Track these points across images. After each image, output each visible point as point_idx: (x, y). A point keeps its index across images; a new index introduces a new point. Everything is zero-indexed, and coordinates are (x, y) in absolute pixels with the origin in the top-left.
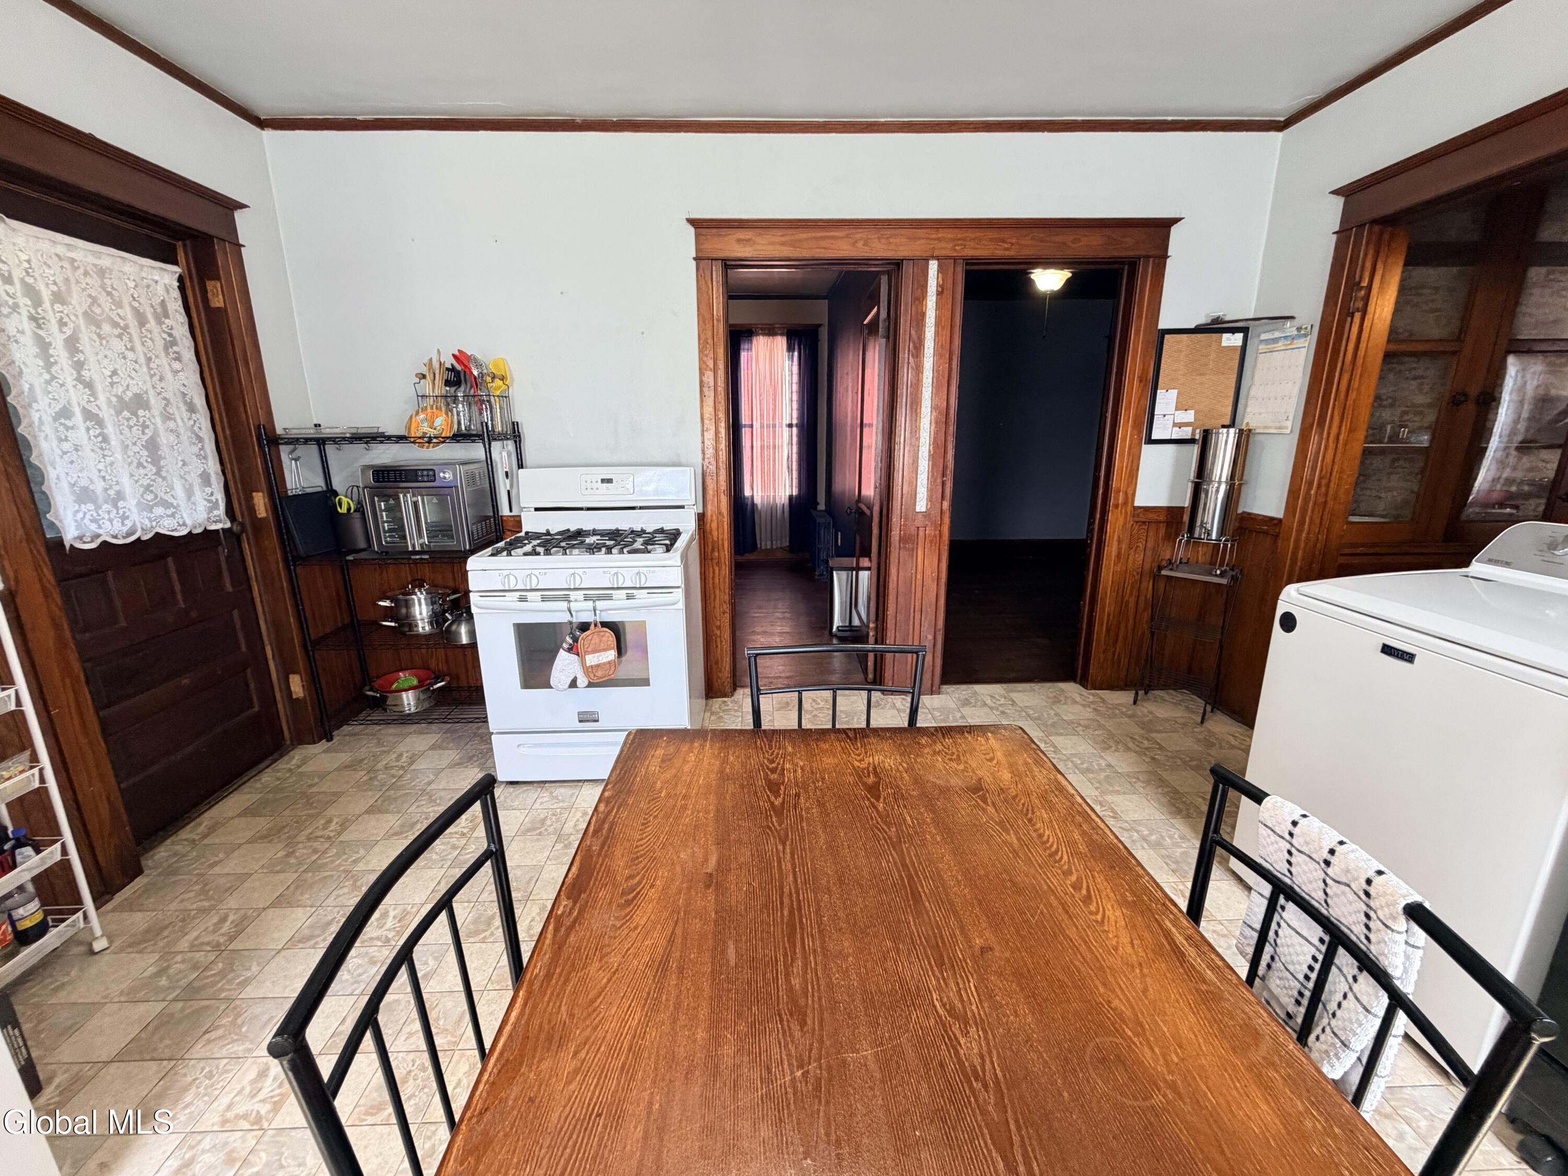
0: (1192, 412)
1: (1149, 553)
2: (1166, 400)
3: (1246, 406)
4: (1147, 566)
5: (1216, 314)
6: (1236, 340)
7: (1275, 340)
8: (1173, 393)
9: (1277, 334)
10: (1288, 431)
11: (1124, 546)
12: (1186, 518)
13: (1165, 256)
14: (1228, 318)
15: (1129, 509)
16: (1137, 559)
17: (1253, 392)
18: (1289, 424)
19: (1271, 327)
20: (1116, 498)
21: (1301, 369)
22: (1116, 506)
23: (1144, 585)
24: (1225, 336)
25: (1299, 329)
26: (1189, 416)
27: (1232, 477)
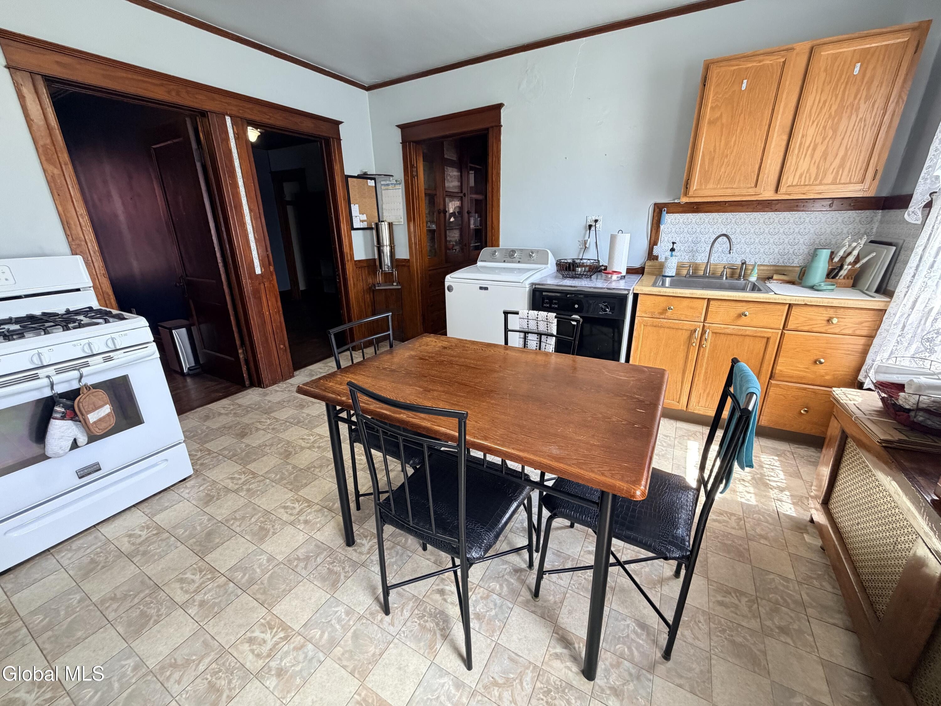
0: (365, 215)
1: (364, 282)
2: (355, 209)
3: (383, 213)
4: (365, 288)
5: (365, 171)
6: (371, 183)
7: (388, 185)
8: (357, 206)
9: (388, 182)
10: (403, 223)
11: (355, 280)
12: (378, 263)
13: (340, 140)
14: (368, 173)
15: (353, 262)
16: (360, 285)
17: (384, 206)
18: (402, 220)
19: (385, 179)
20: (347, 257)
21: (401, 198)
22: (348, 261)
23: (366, 296)
24: (369, 181)
25: (396, 181)
26: (364, 217)
27: (391, 244)
